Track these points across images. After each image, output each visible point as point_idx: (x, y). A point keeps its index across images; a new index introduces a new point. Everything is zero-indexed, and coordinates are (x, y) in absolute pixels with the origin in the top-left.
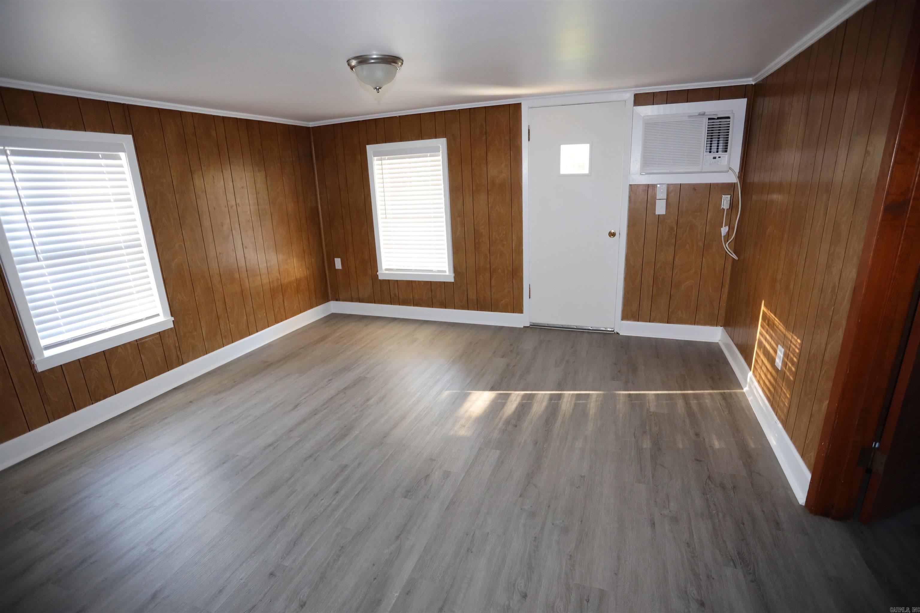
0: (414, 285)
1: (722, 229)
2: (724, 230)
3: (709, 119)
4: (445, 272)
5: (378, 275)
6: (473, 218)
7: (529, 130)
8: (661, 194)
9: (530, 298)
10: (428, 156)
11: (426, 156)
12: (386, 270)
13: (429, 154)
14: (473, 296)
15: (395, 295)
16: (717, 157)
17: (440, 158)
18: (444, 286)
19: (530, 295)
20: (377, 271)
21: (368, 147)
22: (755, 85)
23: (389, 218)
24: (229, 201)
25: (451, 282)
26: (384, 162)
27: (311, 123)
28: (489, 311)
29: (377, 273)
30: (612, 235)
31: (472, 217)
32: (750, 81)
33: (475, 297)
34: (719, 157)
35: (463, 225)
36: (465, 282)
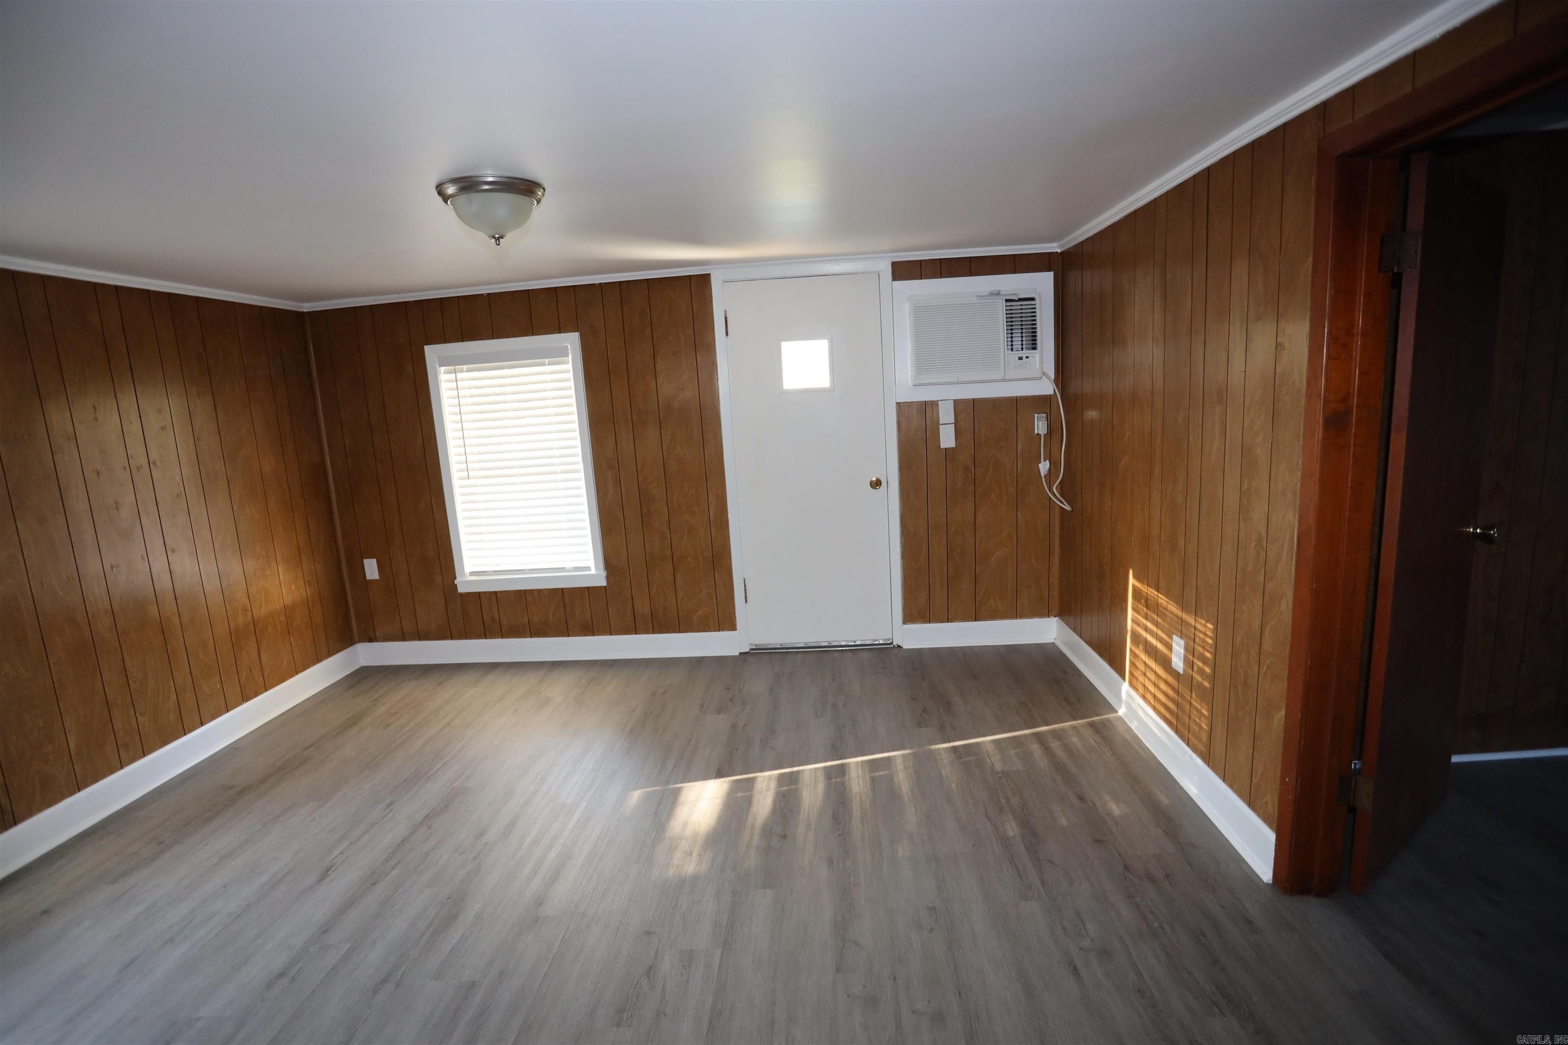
0: (529, 598)
1: (1040, 465)
2: (1044, 467)
3: (1007, 301)
4: (588, 569)
5: (456, 585)
6: (635, 470)
7: (726, 318)
8: (946, 415)
9: (746, 601)
10: (547, 363)
11: (544, 364)
12: (473, 573)
13: (547, 361)
14: (643, 608)
15: (493, 620)
16: (1024, 358)
17: (569, 366)
18: (587, 595)
19: (746, 597)
20: (455, 578)
21: (427, 349)
22: (1062, 253)
23: (475, 478)
24: (132, 457)
25: (601, 587)
26: (459, 375)
27: (306, 305)
28: (675, 632)
29: (455, 581)
30: (876, 484)
31: (634, 468)
32: (1054, 247)
33: (647, 611)
34: (1027, 357)
35: (618, 482)
36: (628, 584)
